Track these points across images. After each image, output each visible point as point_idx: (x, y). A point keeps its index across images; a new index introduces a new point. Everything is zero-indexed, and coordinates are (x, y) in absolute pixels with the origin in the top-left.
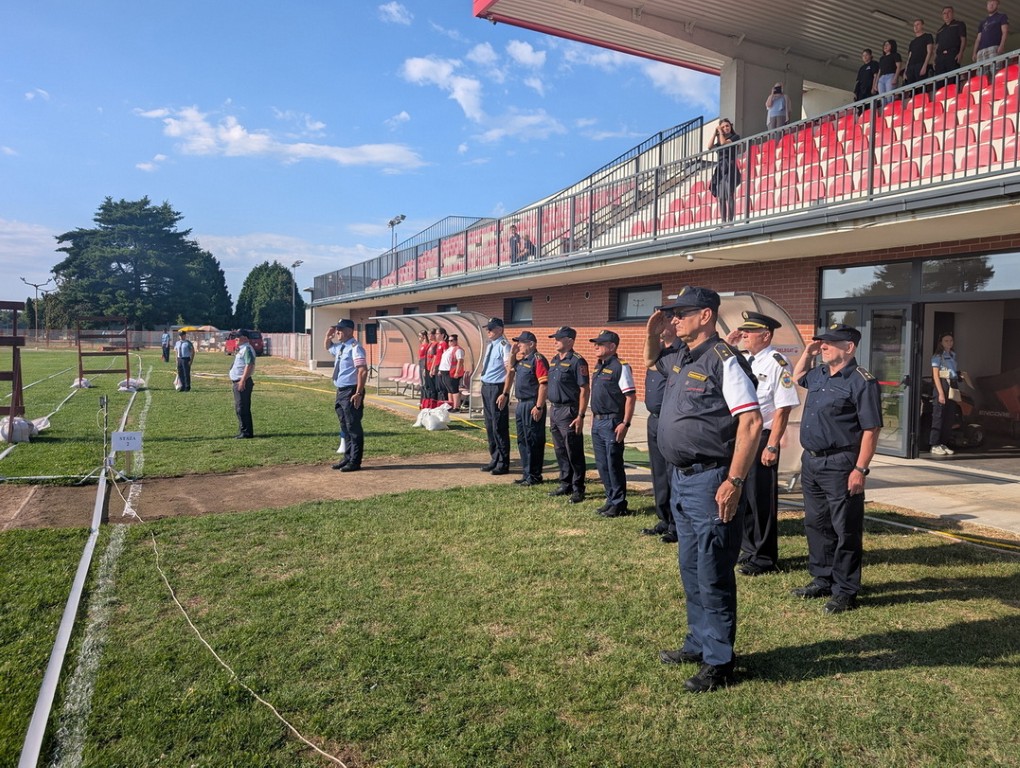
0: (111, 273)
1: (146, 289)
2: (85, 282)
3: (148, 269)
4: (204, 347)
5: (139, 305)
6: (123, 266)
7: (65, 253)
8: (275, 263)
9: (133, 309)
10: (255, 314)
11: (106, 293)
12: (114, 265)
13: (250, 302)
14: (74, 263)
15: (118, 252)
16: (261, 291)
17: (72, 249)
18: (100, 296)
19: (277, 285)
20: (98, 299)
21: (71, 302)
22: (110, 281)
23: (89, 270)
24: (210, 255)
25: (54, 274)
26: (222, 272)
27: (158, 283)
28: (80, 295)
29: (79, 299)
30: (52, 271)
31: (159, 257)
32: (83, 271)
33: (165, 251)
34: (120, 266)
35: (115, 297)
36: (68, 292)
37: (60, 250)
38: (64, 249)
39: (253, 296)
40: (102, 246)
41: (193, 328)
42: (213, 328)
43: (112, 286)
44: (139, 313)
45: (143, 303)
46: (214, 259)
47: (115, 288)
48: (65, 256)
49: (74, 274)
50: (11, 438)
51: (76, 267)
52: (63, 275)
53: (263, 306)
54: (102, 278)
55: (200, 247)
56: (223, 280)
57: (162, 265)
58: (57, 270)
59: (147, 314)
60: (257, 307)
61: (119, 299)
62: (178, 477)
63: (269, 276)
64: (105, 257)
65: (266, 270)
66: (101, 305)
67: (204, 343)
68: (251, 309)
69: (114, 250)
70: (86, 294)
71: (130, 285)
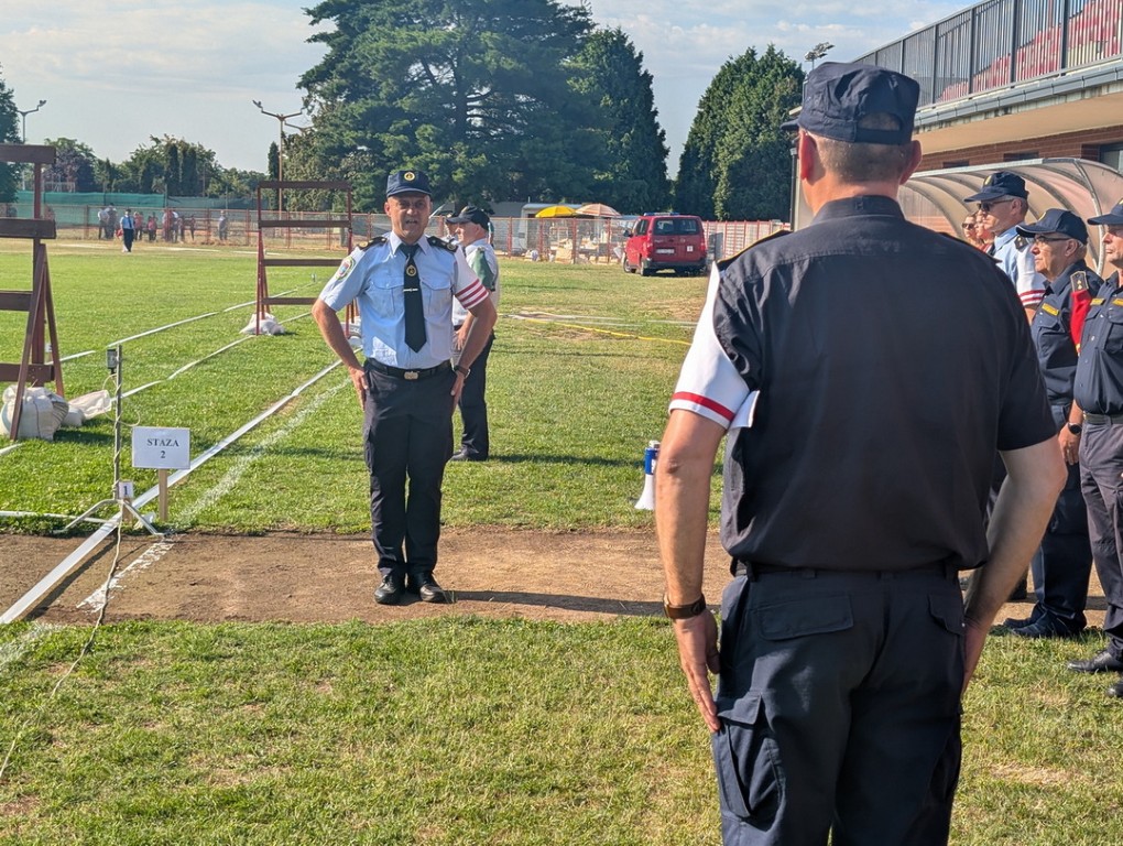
0: (407, 88)
1: (477, 122)
2: (359, 107)
3: (482, 74)
4: (587, 253)
5: (460, 157)
6: (434, 72)
7: (324, 44)
8: (771, 50)
9: (447, 167)
10: (717, 176)
11: (397, 133)
12: (415, 69)
13: (710, 149)
14: (339, 66)
15: (422, 37)
16: (734, 120)
17: (337, 35)
18: (386, 138)
19: (770, 106)
20: (383, 146)
21: (331, 151)
22: (405, 104)
23: (368, 82)
24: (622, 39)
25: (304, 92)
26: (648, 79)
27: (504, 108)
28: (349, 137)
29: (347, 144)
30: (299, 86)
31: (504, 49)
32: (357, 85)
33: (518, 34)
34: (427, 69)
35: (413, 139)
36: (329, 129)
37: (315, 39)
38: (323, 37)
39: (718, 131)
40: (394, 25)
41: (565, 209)
42: (609, 211)
43: (409, 116)
44: (459, 176)
45: (469, 154)
46: (631, 47)
47: (417, 119)
48: (324, 49)
49: (340, 89)
50: (17, 431)
51: (342, 75)
52: (322, 94)
53: (738, 157)
54: (391, 98)
55: (593, 18)
56: (649, 96)
57: (509, 64)
58: (308, 82)
59: (478, 177)
60: (724, 159)
61: (422, 144)
62: (255, 534)
63: (753, 83)
64: (398, 52)
65: (749, 68)
66: (389, 160)
67: (589, 244)
68: (710, 165)
69: (415, 34)
70: (360, 134)
71: (444, 111)
